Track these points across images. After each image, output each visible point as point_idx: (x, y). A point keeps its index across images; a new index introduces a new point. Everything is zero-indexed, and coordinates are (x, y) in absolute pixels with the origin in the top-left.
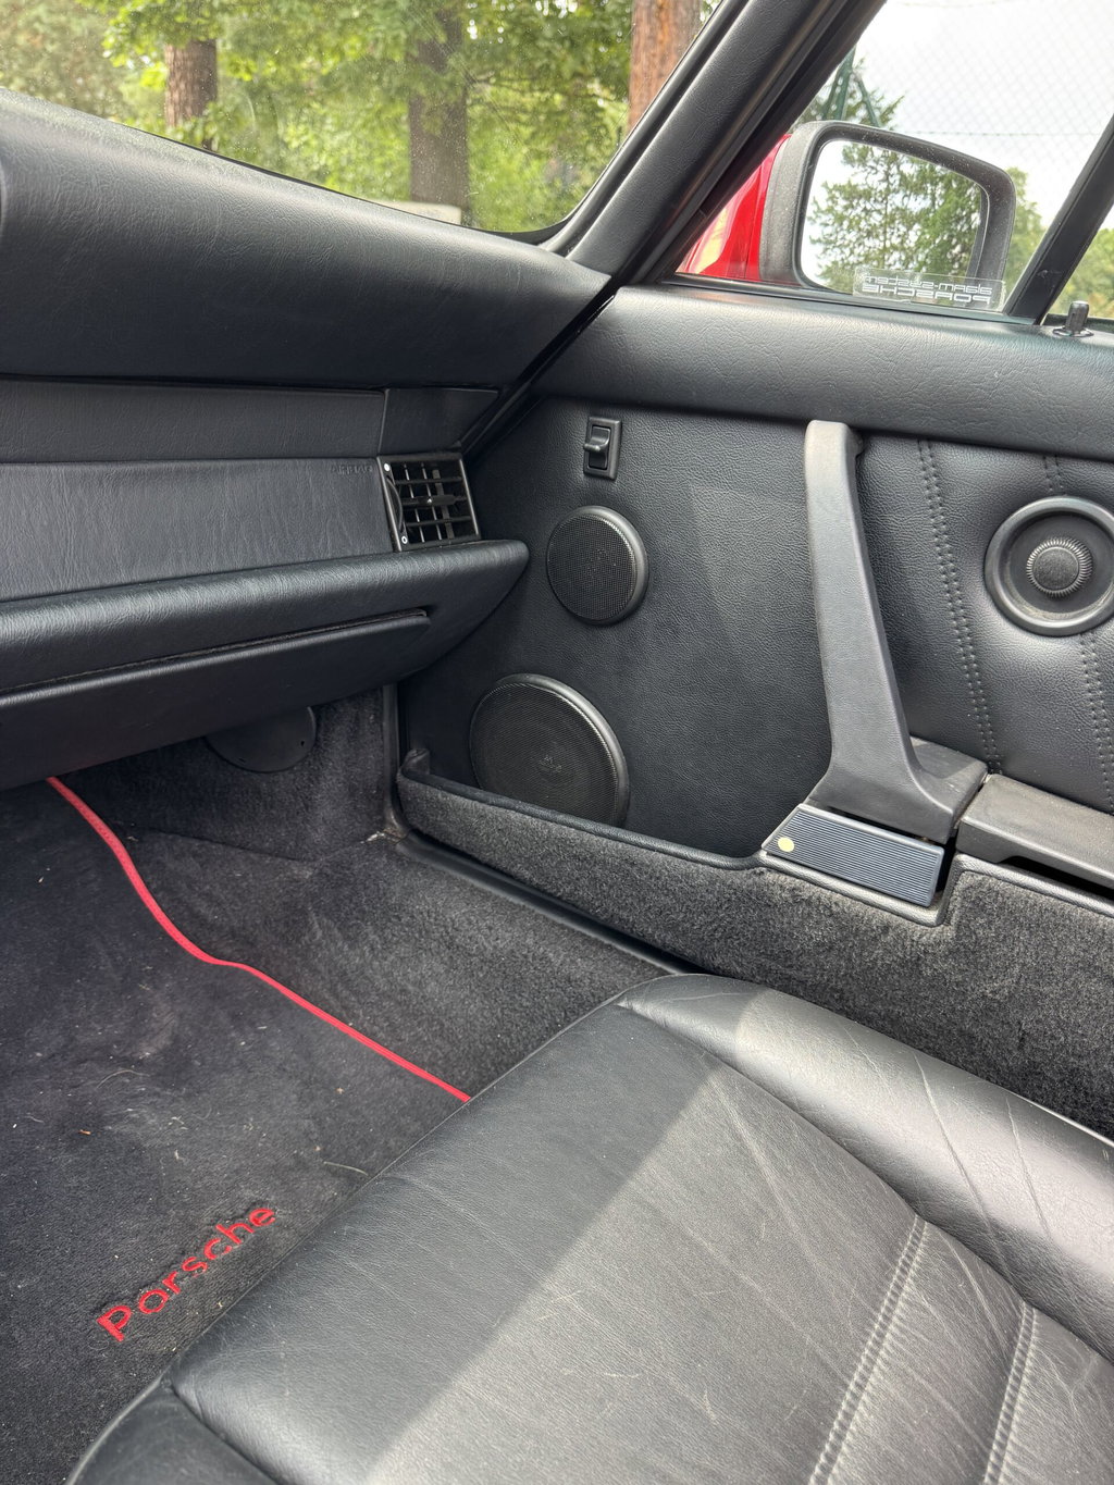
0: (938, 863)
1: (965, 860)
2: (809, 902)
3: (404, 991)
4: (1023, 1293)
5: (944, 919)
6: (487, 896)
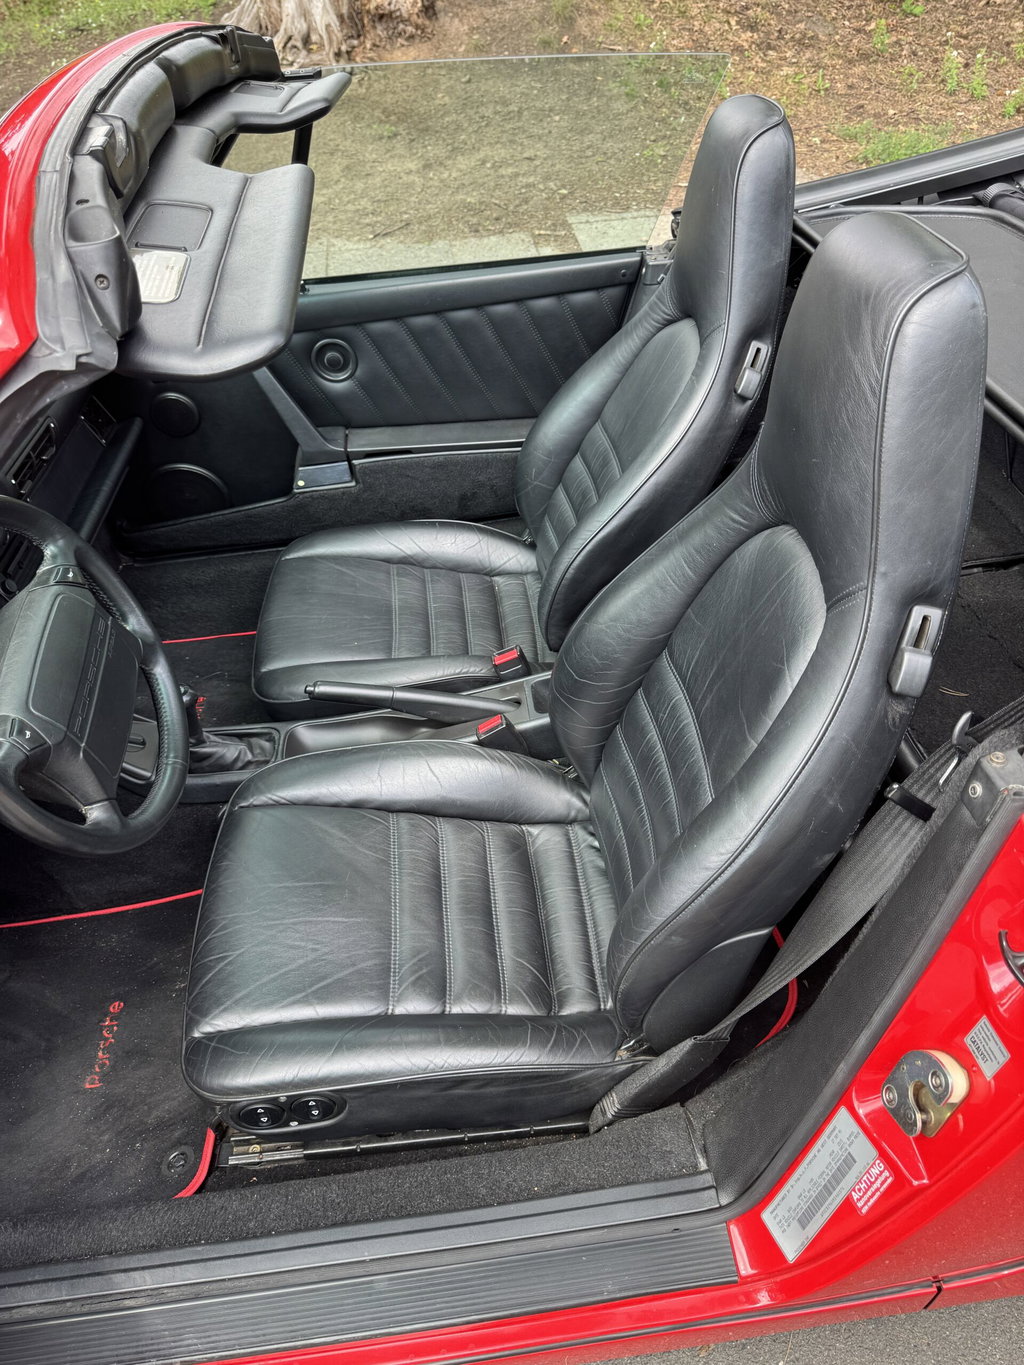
0: (347, 467)
1: (355, 462)
2: (318, 498)
3: (183, 614)
4: (424, 567)
5: (357, 482)
6: (191, 562)
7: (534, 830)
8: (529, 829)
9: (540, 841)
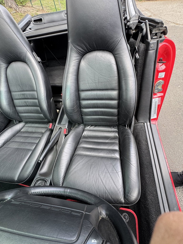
7: (84, 134)
8: (83, 135)
9: (86, 134)
